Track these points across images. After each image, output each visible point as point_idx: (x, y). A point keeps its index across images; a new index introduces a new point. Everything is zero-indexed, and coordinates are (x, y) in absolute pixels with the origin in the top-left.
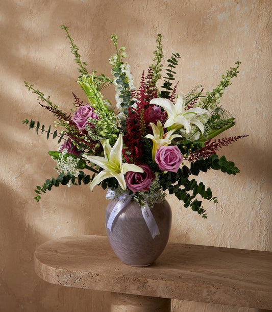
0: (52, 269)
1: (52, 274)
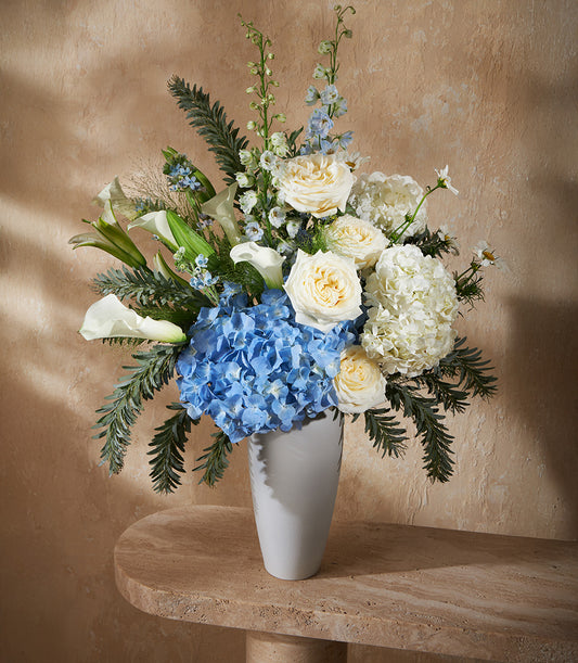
0: (145, 589)
1: (148, 598)
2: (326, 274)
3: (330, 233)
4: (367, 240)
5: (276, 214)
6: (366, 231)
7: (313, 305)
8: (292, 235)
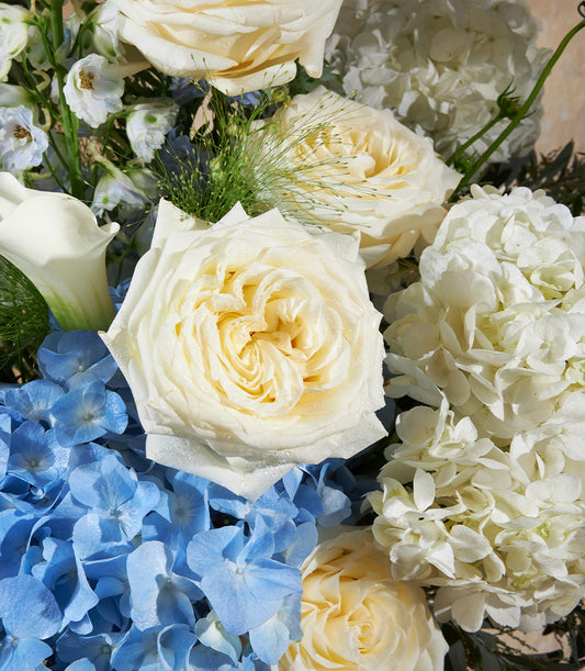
2: (261, 295)
3: (269, 147)
4: (391, 171)
5: (89, 80)
6: (386, 143)
7: (209, 408)
8: (145, 153)
